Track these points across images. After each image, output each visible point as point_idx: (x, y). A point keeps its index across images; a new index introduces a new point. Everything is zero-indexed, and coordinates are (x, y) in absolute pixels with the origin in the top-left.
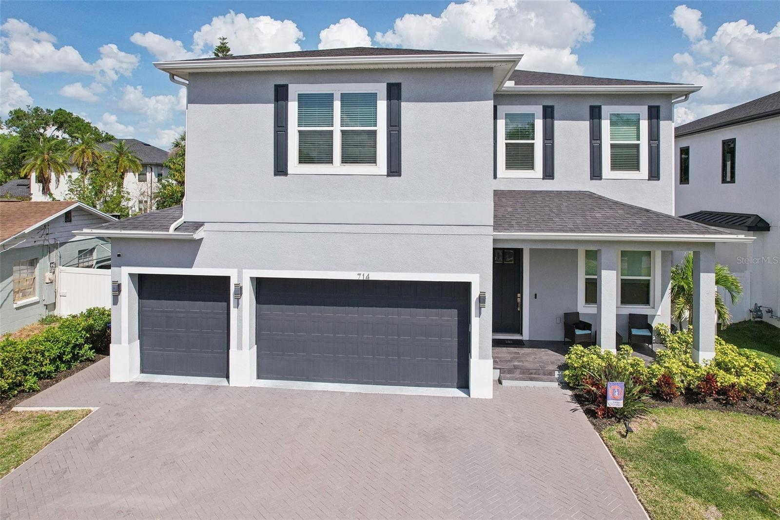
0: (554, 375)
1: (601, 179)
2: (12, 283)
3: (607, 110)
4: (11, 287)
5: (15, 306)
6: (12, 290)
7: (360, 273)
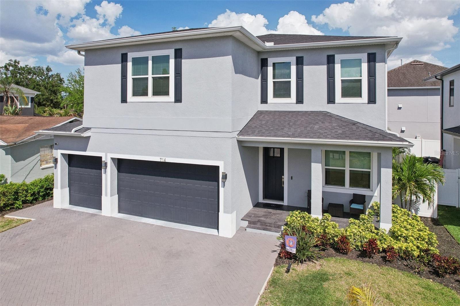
0: (281, 229)
1: (334, 103)
2: (40, 156)
3: (338, 58)
4: (39, 158)
5: (41, 168)
6: (39, 160)
7: (161, 158)
